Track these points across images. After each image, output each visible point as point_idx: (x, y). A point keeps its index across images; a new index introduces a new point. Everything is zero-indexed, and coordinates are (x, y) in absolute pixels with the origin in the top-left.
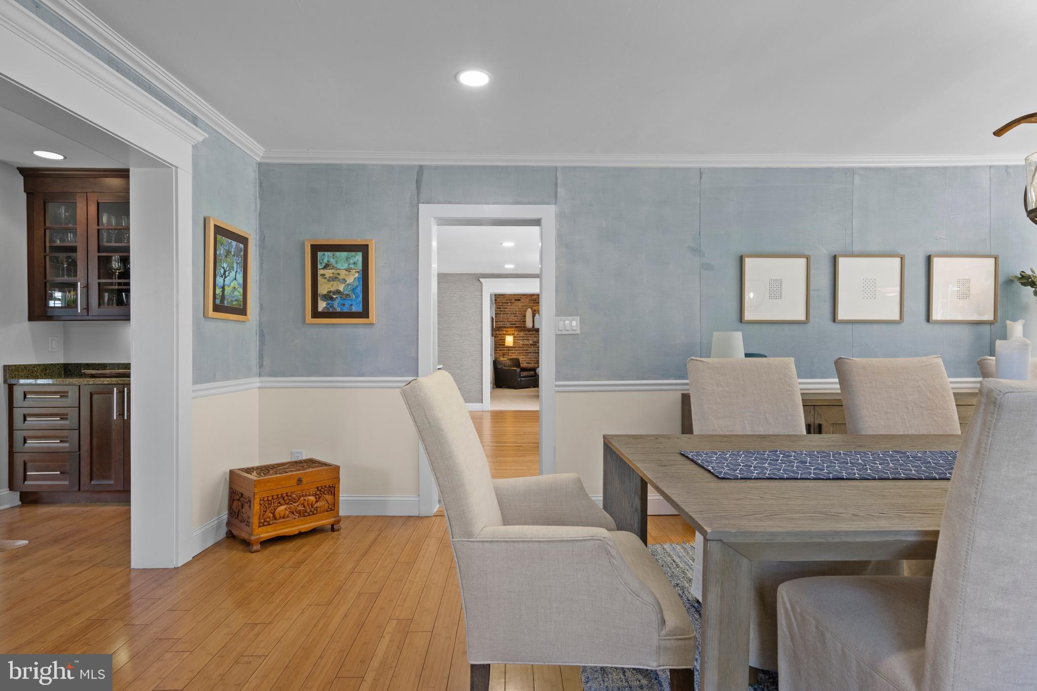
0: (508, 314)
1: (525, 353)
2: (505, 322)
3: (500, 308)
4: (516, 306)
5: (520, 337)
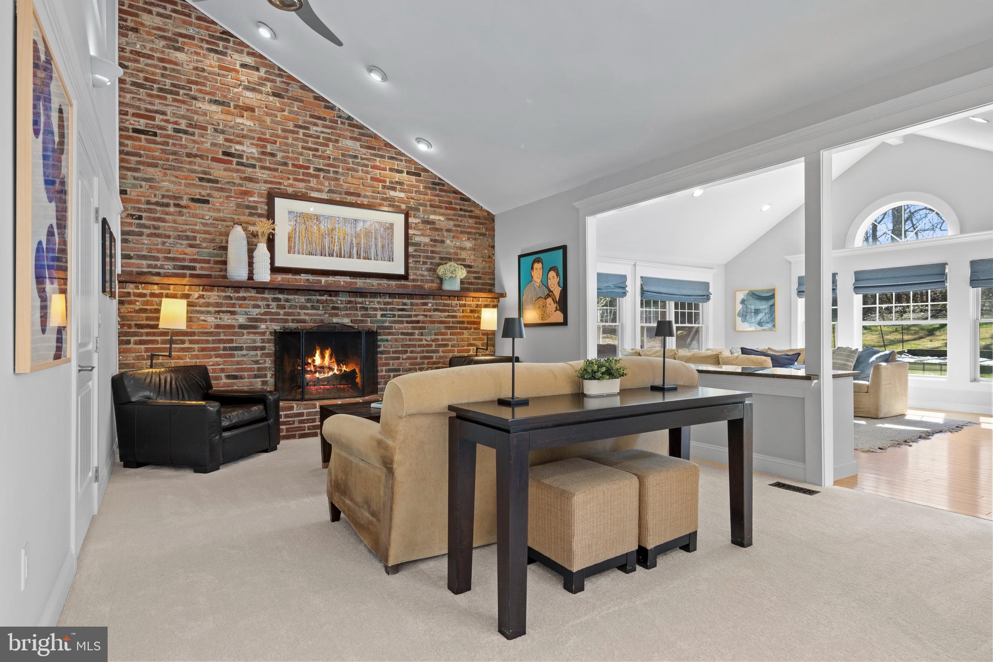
0: (169, 237)
1: (225, 349)
2: (157, 259)
3: (140, 218)
4: (195, 216)
5: (208, 305)
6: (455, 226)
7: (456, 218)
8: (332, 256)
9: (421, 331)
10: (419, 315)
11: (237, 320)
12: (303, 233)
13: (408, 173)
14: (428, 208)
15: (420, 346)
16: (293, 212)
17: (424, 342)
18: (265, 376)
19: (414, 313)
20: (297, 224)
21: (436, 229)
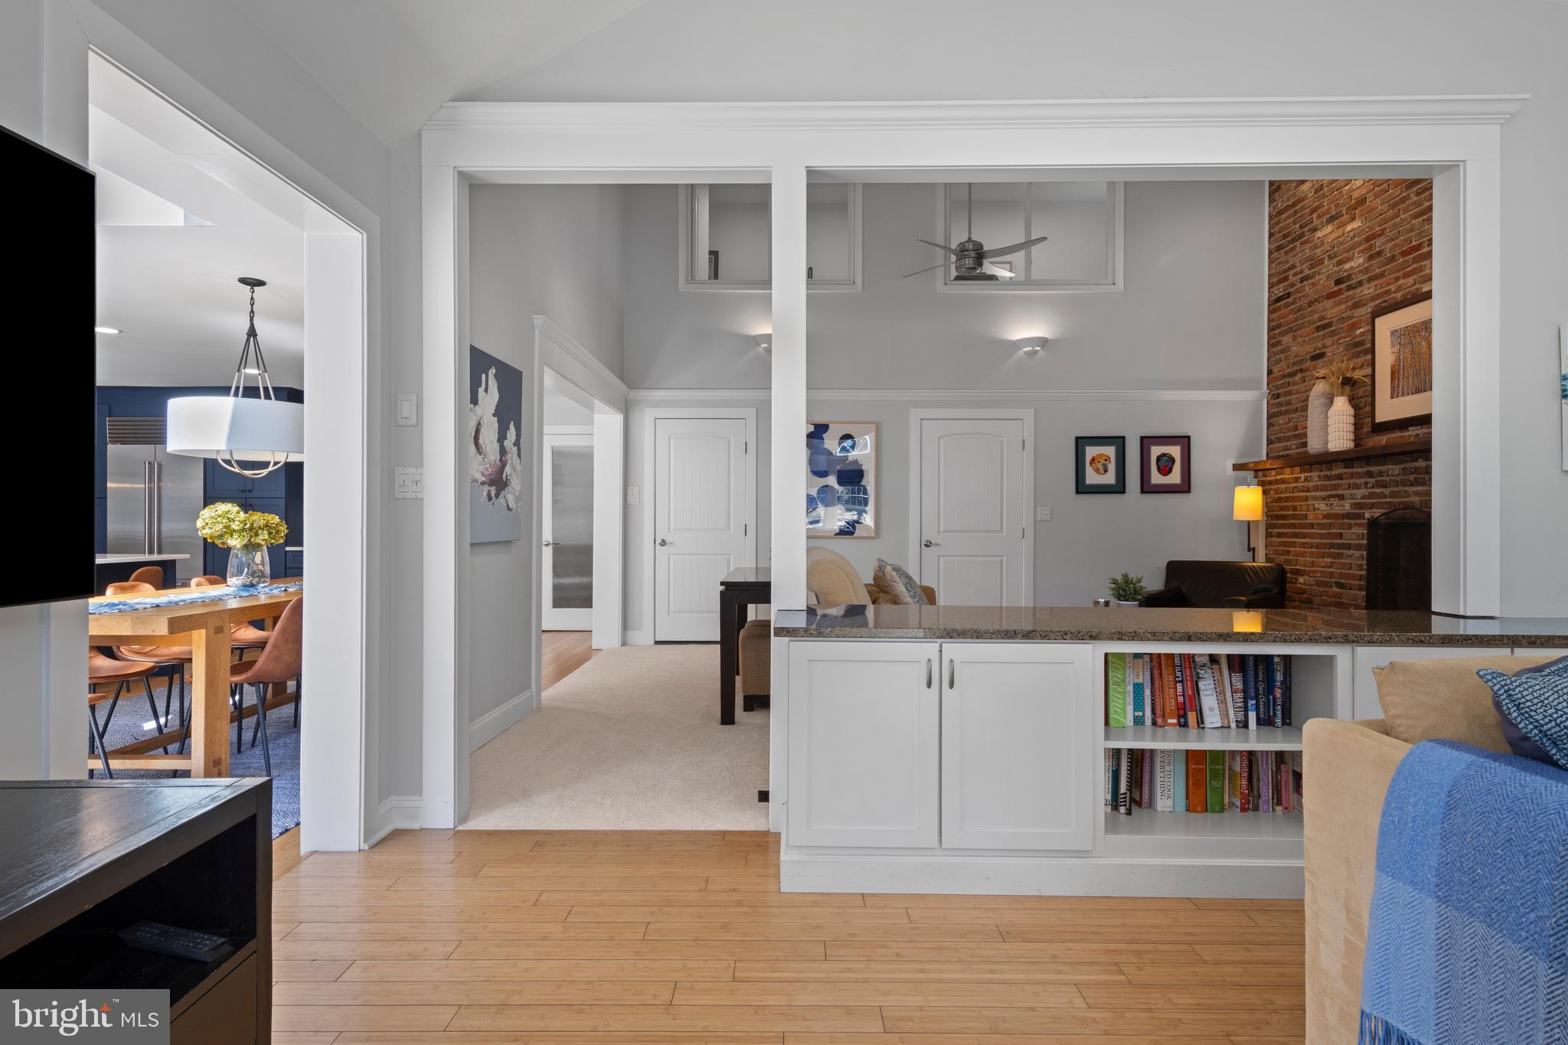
1: (1334, 546)
3: (1279, 396)
11: (1344, 506)
12: (1409, 360)
16: (1396, 331)
20: (1402, 349)
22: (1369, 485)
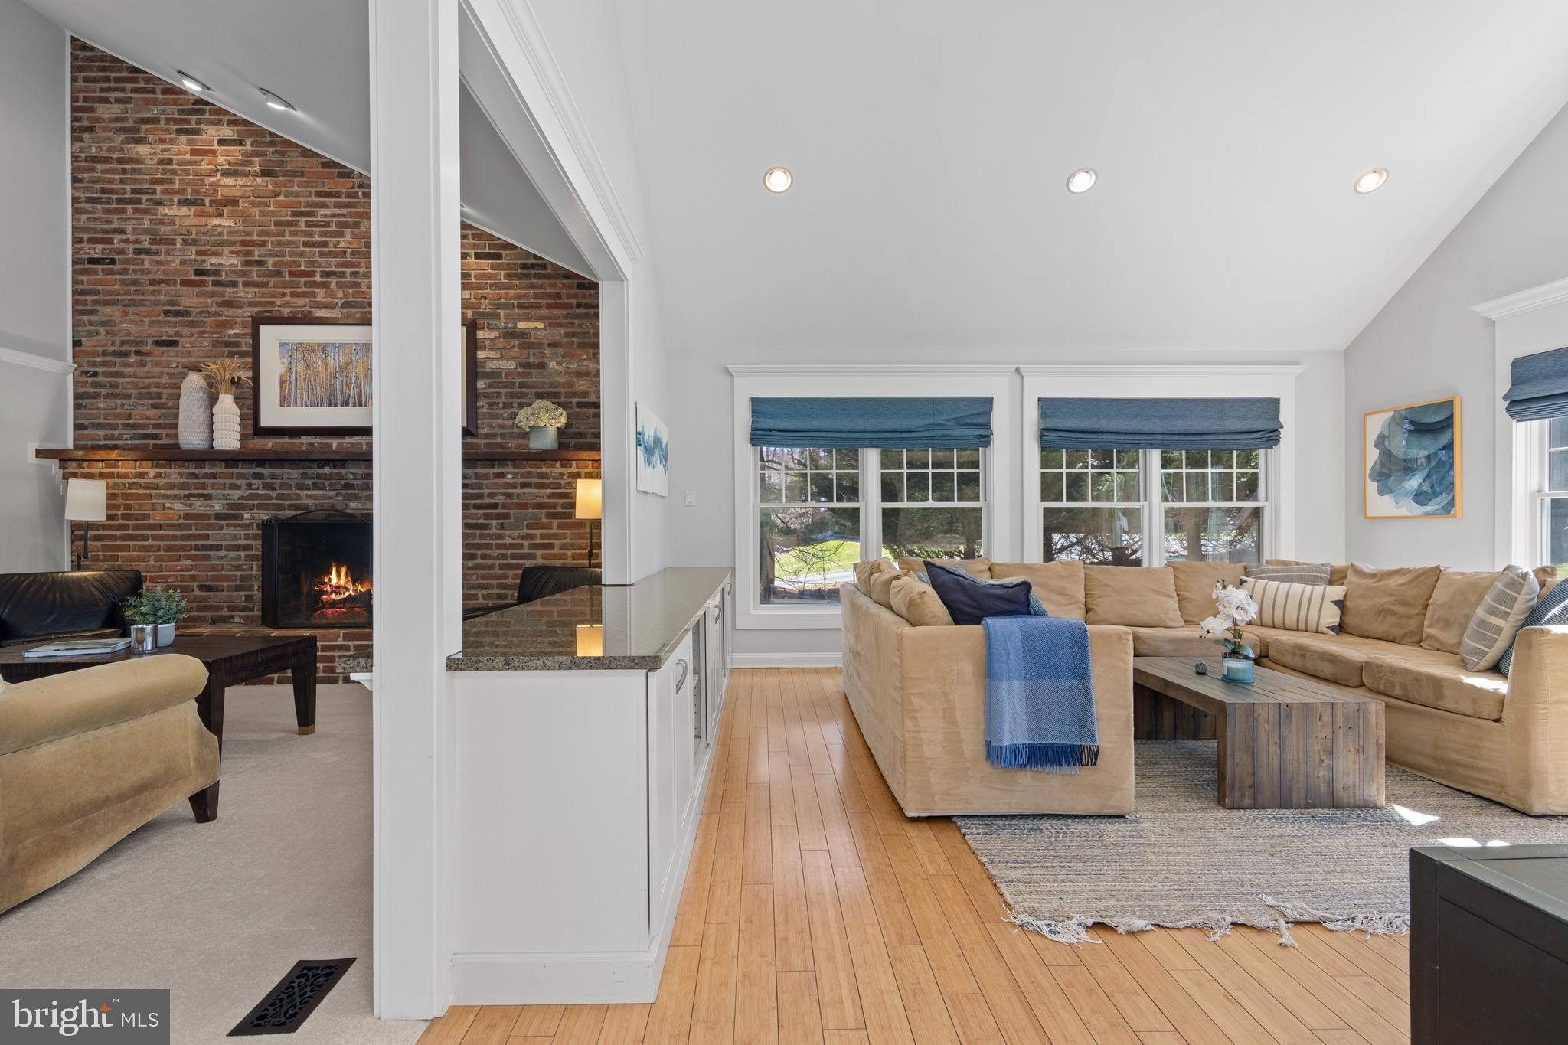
0: (129, 396)
1: (196, 548)
2: (116, 427)
3: (95, 374)
4: (158, 365)
5: (172, 486)
6: (566, 335)
7: (569, 321)
8: (347, 405)
9: (501, 521)
10: (496, 494)
11: (213, 506)
12: (302, 374)
13: (477, 256)
14: (516, 310)
15: (499, 547)
16: (286, 344)
17: (508, 541)
18: (250, 588)
19: (486, 491)
20: (294, 362)
21: (530, 346)
22: (254, 487)
